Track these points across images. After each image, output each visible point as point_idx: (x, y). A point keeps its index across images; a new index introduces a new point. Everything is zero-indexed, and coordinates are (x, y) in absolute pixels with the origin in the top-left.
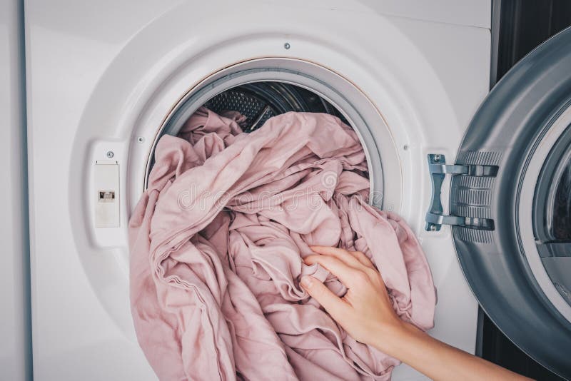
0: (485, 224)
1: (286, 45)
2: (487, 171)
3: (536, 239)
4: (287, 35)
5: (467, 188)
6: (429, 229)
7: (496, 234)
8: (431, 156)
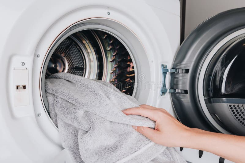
0: (183, 92)
1: (108, 13)
2: (184, 71)
3: (204, 97)
4: (108, 8)
5: (178, 78)
6: (162, 95)
7: (188, 96)
8: (163, 65)
